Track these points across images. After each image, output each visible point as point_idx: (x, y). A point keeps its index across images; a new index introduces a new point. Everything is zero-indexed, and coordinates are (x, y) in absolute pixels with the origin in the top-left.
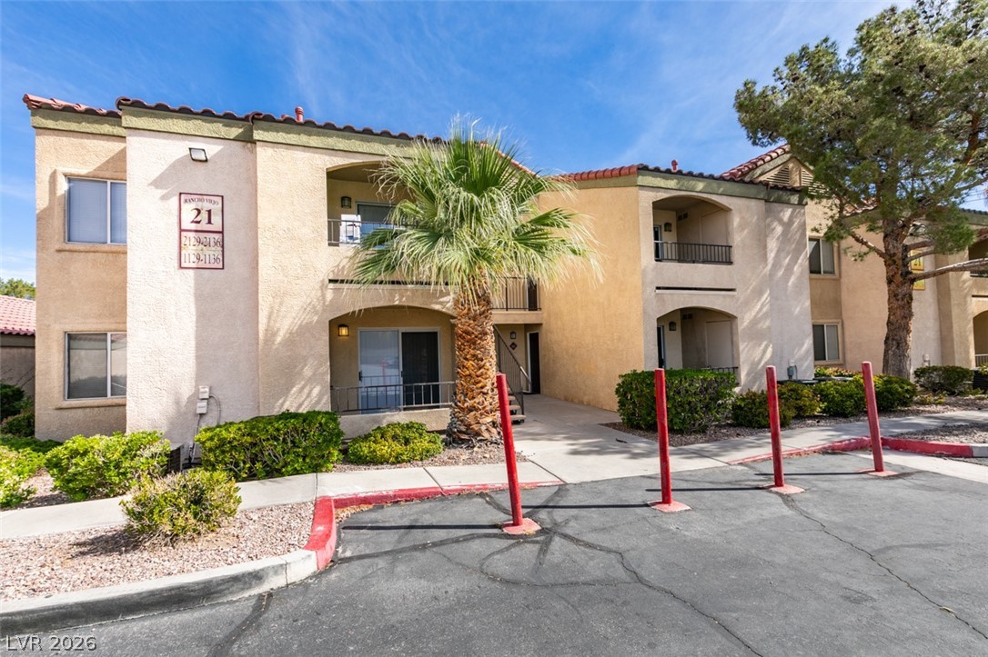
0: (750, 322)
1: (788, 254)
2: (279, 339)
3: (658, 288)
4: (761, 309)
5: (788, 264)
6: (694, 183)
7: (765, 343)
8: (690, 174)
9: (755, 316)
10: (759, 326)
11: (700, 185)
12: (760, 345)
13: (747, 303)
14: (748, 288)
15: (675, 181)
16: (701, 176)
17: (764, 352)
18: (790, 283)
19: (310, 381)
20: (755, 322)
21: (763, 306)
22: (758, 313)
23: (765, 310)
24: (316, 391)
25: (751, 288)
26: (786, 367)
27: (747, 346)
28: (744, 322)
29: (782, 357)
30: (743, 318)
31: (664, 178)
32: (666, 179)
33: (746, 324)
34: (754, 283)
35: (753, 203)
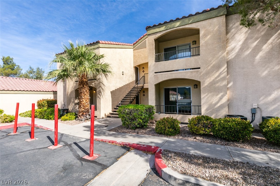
0: (210, 83)
1: (257, 39)
2: (69, 94)
3: (155, 73)
4: (218, 76)
5: (256, 45)
6: (174, 24)
7: (221, 94)
8: (172, 21)
9: (214, 80)
10: (217, 85)
11: (178, 24)
12: (217, 95)
13: (208, 74)
14: (209, 66)
15: (164, 27)
16: (178, 19)
17: (221, 98)
18: (258, 57)
19: (73, 102)
20: (213, 83)
21: (221, 74)
22: (216, 78)
23: (222, 76)
24: (73, 104)
25: (211, 65)
26: (249, 108)
27: (206, 96)
28: (205, 84)
29: (246, 102)
30: (204, 81)
31: (159, 28)
32: (160, 27)
33: (206, 84)
34: (214, 63)
35: (215, 20)
